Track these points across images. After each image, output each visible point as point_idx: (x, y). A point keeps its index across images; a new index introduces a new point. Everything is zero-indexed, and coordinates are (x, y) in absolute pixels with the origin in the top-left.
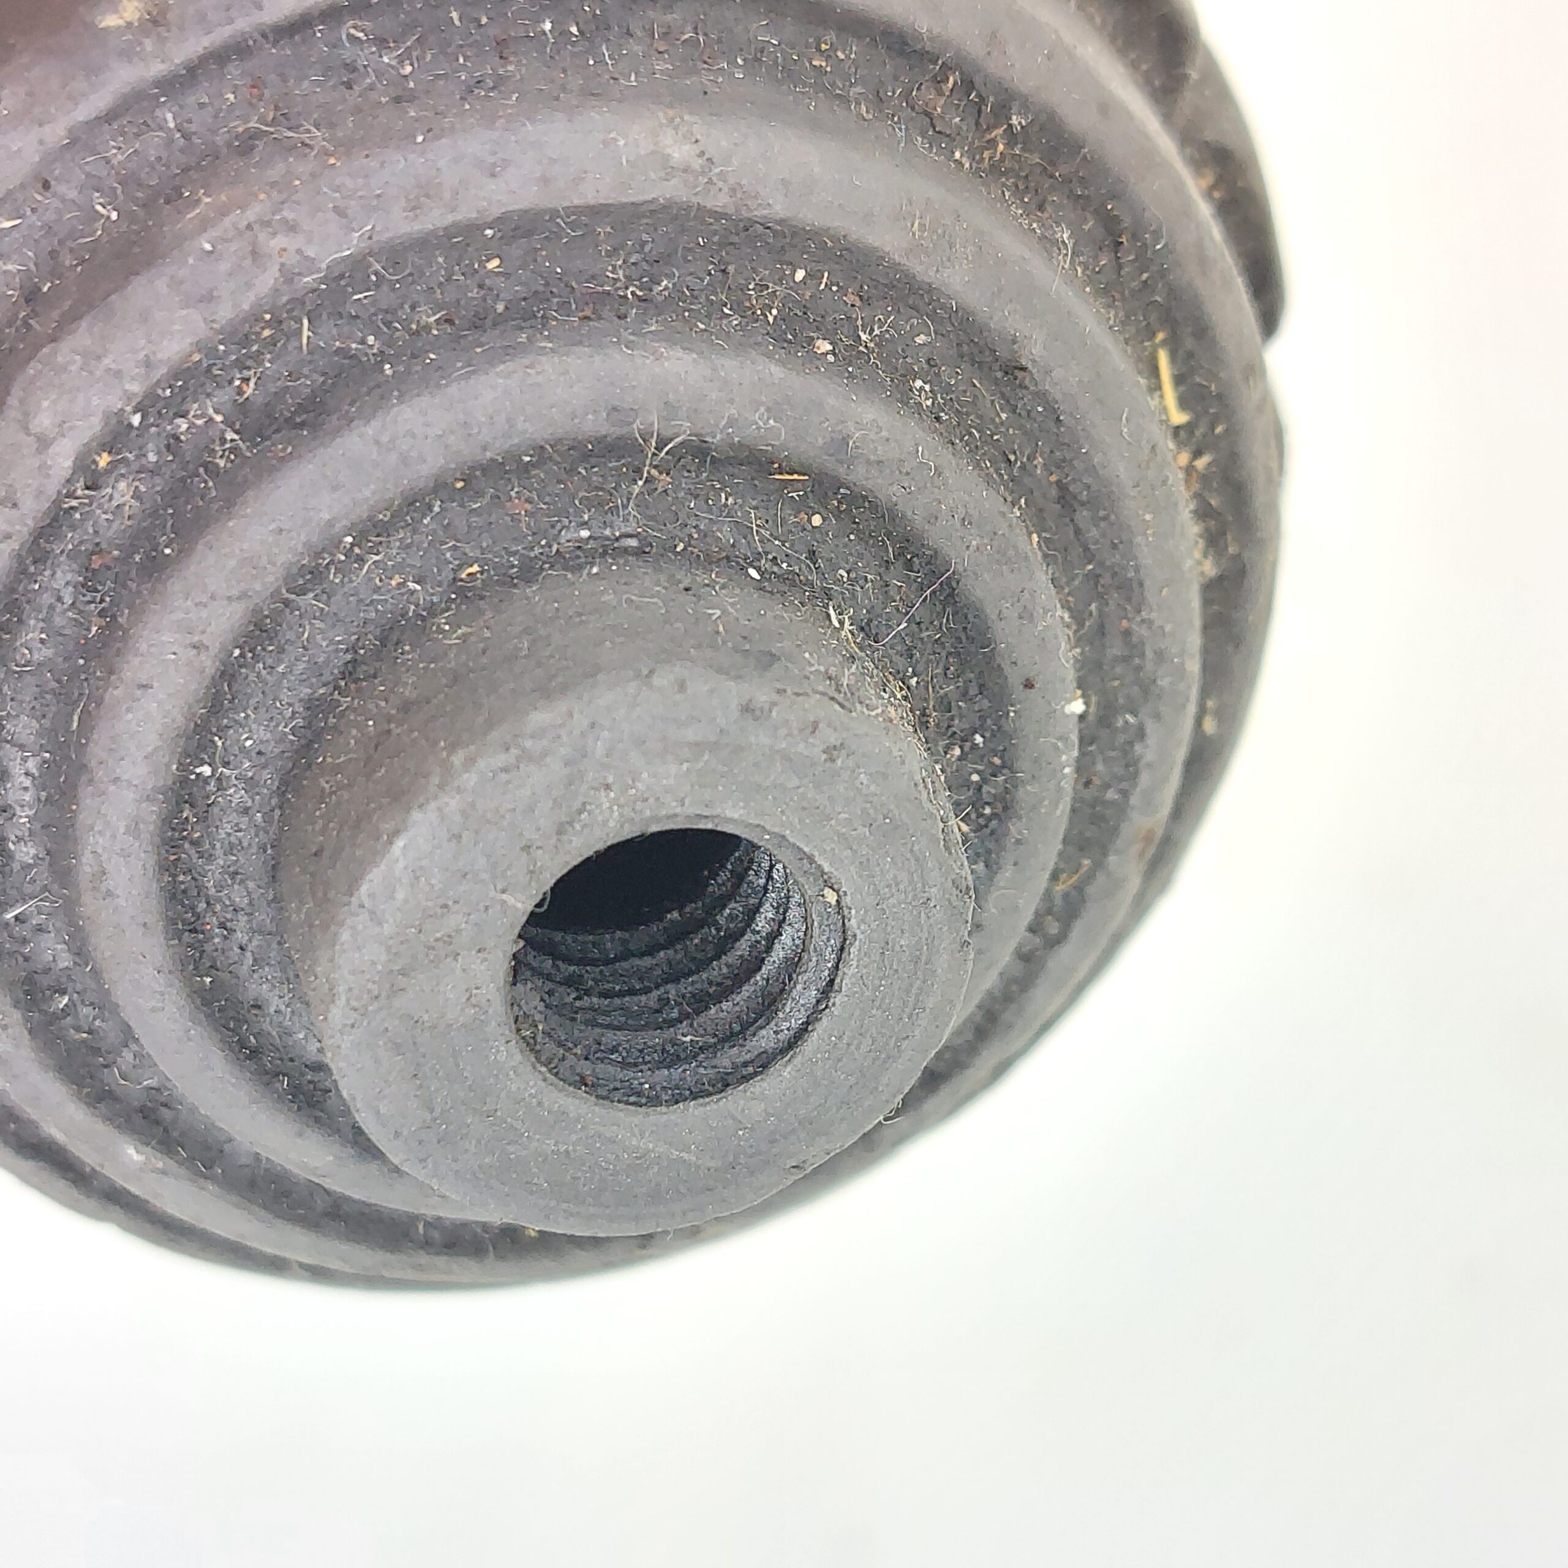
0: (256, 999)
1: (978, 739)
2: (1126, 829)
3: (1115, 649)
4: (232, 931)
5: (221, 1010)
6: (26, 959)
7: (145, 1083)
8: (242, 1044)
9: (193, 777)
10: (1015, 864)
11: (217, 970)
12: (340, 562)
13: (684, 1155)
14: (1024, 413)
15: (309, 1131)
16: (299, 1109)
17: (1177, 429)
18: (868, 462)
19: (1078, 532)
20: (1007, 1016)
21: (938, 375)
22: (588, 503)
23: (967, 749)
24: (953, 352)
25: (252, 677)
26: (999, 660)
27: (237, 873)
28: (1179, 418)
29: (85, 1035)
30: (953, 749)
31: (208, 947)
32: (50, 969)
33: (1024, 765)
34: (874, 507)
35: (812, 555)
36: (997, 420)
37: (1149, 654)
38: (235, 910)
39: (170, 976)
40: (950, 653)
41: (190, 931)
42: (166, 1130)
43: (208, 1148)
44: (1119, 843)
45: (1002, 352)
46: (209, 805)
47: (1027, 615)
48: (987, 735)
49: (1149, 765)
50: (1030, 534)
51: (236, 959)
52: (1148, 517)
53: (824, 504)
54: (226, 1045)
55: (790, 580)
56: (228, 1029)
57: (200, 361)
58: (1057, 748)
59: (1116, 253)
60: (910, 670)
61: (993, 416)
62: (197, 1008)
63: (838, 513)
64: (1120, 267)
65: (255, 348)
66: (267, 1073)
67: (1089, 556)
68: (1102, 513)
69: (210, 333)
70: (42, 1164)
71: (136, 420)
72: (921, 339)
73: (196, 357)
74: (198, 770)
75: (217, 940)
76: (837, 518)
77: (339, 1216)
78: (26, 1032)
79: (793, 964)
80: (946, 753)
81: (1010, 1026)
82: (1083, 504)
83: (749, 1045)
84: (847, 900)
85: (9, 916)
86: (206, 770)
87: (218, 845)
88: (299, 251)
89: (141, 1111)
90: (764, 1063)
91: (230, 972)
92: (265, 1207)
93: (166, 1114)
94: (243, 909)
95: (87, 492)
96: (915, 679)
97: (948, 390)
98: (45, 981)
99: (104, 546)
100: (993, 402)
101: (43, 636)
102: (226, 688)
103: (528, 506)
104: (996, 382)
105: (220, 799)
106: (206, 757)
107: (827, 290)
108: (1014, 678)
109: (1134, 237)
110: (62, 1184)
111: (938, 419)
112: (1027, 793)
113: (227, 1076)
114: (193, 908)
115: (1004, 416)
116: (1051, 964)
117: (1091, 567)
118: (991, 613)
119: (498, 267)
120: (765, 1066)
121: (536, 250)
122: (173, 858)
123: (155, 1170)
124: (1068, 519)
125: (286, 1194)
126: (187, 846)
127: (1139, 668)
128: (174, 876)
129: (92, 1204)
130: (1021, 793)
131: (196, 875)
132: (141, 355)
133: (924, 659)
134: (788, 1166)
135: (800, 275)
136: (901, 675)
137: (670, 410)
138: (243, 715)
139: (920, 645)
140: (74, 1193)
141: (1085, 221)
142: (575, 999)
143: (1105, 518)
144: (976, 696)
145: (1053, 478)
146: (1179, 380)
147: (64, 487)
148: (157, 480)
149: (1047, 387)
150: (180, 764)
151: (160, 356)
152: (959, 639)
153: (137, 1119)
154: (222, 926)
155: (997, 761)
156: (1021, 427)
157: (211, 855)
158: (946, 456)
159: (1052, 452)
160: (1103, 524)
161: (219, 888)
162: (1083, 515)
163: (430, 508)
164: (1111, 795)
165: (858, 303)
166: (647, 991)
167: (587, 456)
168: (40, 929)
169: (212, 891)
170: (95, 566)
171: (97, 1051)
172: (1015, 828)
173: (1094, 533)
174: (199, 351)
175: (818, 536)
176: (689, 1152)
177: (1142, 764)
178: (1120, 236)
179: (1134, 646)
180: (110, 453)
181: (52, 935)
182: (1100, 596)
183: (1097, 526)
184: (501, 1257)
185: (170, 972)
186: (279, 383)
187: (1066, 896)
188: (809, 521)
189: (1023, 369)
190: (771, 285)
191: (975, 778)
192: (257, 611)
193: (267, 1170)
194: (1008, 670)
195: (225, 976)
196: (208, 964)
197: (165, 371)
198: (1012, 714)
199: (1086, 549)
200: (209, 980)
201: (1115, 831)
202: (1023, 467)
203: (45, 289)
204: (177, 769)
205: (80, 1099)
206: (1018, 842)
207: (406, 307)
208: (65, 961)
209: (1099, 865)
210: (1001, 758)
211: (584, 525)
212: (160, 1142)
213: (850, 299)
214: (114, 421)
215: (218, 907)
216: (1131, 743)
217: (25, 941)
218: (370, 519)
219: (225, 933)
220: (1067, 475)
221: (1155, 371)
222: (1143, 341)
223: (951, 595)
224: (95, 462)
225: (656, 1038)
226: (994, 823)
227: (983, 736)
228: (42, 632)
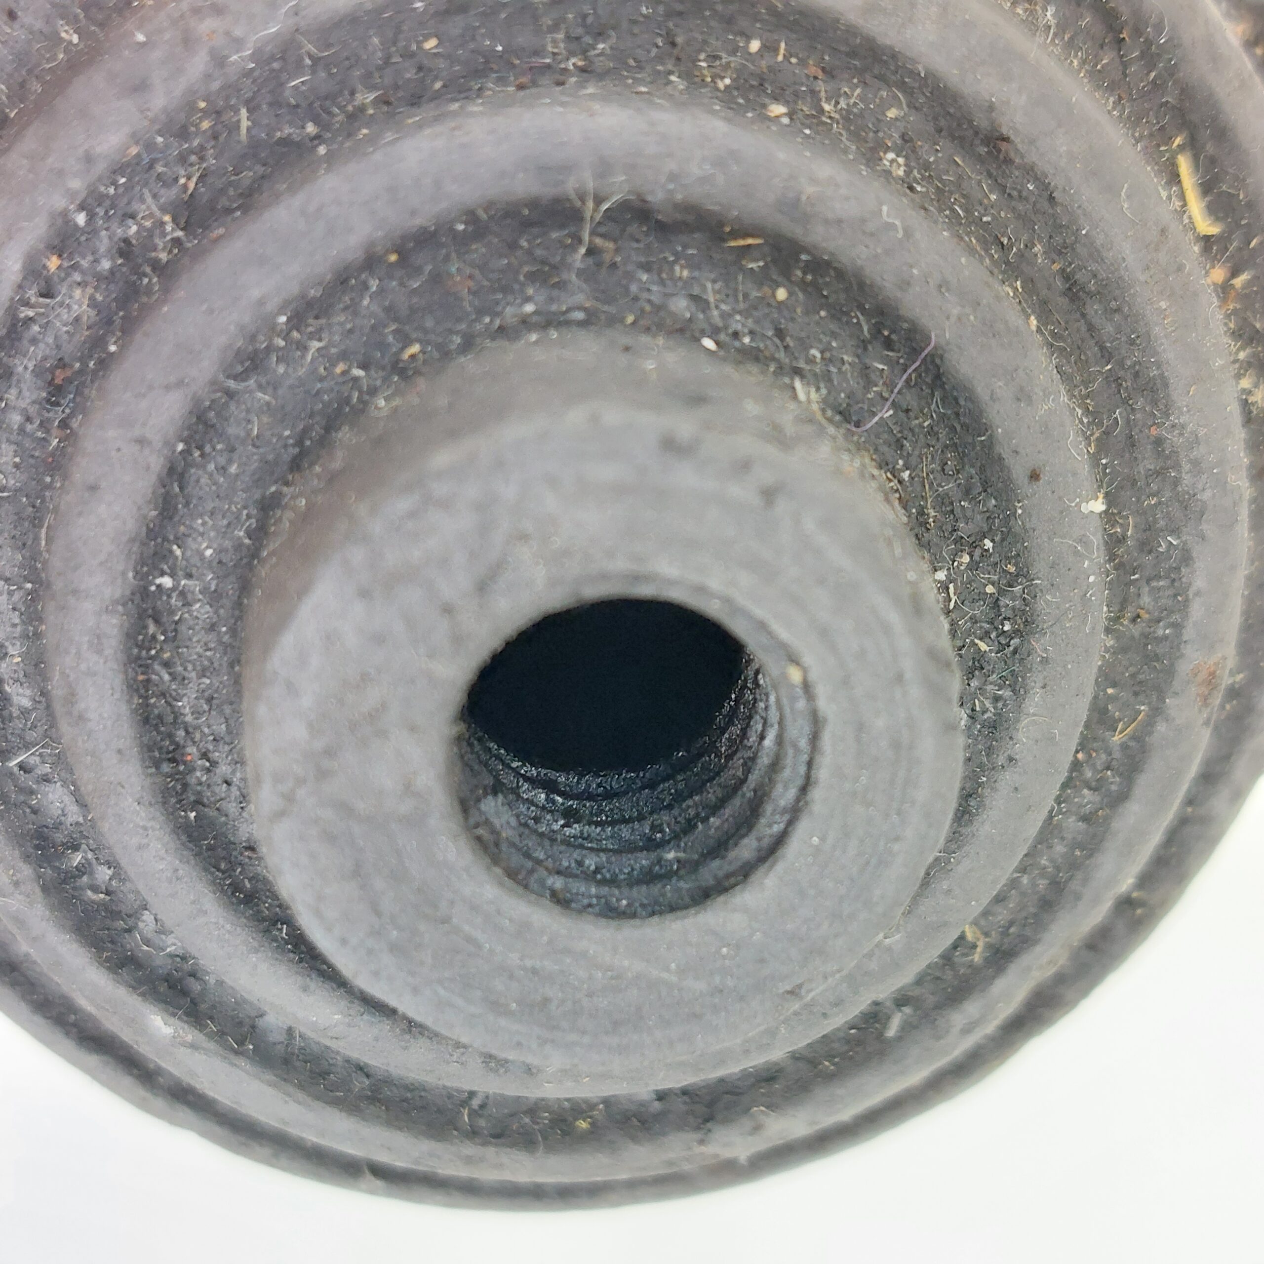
0: (248, 840)
1: (988, 544)
2: (1184, 668)
3: (1147, 463)
4: (214, 764)
5: (210, 848)
6: (35, 812)
7: (168, 950)
8: (236, 887)
9: (153, 588)
10: (1044, 687)
11: (204, 806)
12: (281, 349)
13: (665, 975)
14: (1015, 193)
15: (313, 985)
16: (301, 960)
17: (1207, 240)
18: (826, 222)
19: (1091, 328)
20: (1074, 885)
21: (914, 151)
22: (532, 277)
23: (977, 557)
24: (930, 128)
25: (204, 480)
26: (998, 449)
27: (212, 698)
28: (1207, 227)
29: (102, 896)
30: (961, 557)
31: (192, 781)
32: (61, 824)
33: (1040, 568)
34: (840, 274)
35: (780, 333)
36: (986, 201)
37: (1186, 467)
38: (214, 740)
39: (152, 809)
40: (946, 446)
41: (169, 760)
42: (192, 1001)
43: (241, 1024)
44: (1177, 685)
45: (981, 121)
46: (177, 623)
47: (1023, 396)
48: (997, 539)
49: (1198, 594)
50: (1028, 317)
51: (223, 795)
52: (1163, 305)
53: (786, 273)
54: (218, 887)
55: (754, 356)
56: (219, 870)
57: (138, 155)
58: (1076, 553)
59: (1120, 50)
60: (901, 462)
61: (980, 196)
62: (183, 844)
63: (803, 285)
64: (1125, 65)
65: (196, 143)
66: (264, 920)
67: (1106, 355)
68: (1113, 304)
69: (146, 123)
70: (105, 1058)
71: (81, 219)
72: (892, 113)
73: (134, 151)
74: (158, 581)
75: (198, 774)
76: (804, 291)
77: (379, 1100)
78: (38, 890)
79: (775, 766)
80: (954, 561)
81: (1078, 897)
82: (1091, 295)
83: (732, 854)
84: (813, 676)
85: (13, 763)
86: (167, 582)
87: (190, 667)
88: (227, 33)
89: (167, 981)
90: (746, 872)
91: (218, 809)
92: (301, 1087)
93: (195, 987)
94: (222, 738)
95: (41, 300)
96: (908, 472)
97: (926, 166)
98: (59, 837)
99: (67, 360)
100: (979, 182)
101: (17, 460)
102: (177, 489)
103: (471, 283)
104: (980, 159)
105: (186, 615)
106: (165, 567)
107: (786, 63)
108: (1019, 472)
109: (1137, 32)
110: (127, 1081)
111: (911, 188)
112: (1047, 602)
113: (221, 921)
114: (170, 736)
115: (993, 197)
116: (1116, 824)
117: (1109, 367)
118: (981, 391)
119: (436, 47)
120: (746, 876)
121: (476, 28)
122: (141, 678)
123: (184, 1044)
124: (1078, 315)
125: (324, 1074)
126: (157, 667)
127: (1176, 482)
128: (146, 698)
129: (160, 1103)
130: (1040, 604)
131: (170, 700)
132: (81, 152)
133: (917, 453)
134: (781, 991)
135: (755, 46)
136: (890, 466)
137: (604, 168)
138: (200, 521)
139: (910, 436)
140: (142, 1092)
141: (1081, 17)
142: (563, 826)
143: (1118, 310)
144: (980, 494)
145: (1056, 267)
146: (1206, 188)
147: (17, 293)
148: (112, 287)
149: (1034, 159)
150: (137, 573)
151: (98, 150)
152: (953, 429)
153: (163, 988)
154: (205, 755)
155: (1012, 569)
156: (1014, 209)
157: (184, 679)
158: (916, 218)
159: (1051, 237)
160: (1117, 317)
161: (197, 714)
162: (1094, 309)
163: (366, 287)
164: (1162, 630)
165: (820, 75)
166: (641, 818)
167: (527, 224)
168: (46, 779)
169: (189, 718)
170: (58, 381)
171: (115, 915)
172: (1040, 645)
173: (1110, 328)
174: (137, 143)
175: (786, 313)
176: (667, 969)
177: (1191, 594)
178: (1121, 33)
179: (1168, 458)
180: (60, 256)
181: (59, 784)
182: (1125, 402)
183: (1111, 320)
184: (550, 1149)
185: (150, 804)
186: (224, 179)
187: (1124, 747)
188: (774, 295)
189: (1006, 139)
190: (724, 55)
191: (990, 589)
192: (197, 401)
193: (301, 1048)
194: (1009, 460)
195: (212, 813)
196: (192, 798)
197: (105, 165)
198: (1020, 511)
199: (1102, 348)
200: (193, 814)
201: (1170, 672)
202: (1021, 255)
203: (12, 115)
204: (134, 578)
205: (101, 964)
206: (1045, 661)
207: (346, 93)
208: (74, 815)
209: (1157, 711)
210: (1016, 565)
211: (528, 299)
212: (187, 1014)
213: (813, 70)
214: (60, 221)
215: (198, 736)
216: (1178, 569)
217: (32, 792)
218: (303, 296)
219: (208, 764)
220: (1070, 264)
221: (1174, 178)
222: (1159, 146)
223: (938, 376)
224: (45, 267)
225: (644, 860)
226: (1015, 642)
227: (993, 541)
228: (15, 456)
